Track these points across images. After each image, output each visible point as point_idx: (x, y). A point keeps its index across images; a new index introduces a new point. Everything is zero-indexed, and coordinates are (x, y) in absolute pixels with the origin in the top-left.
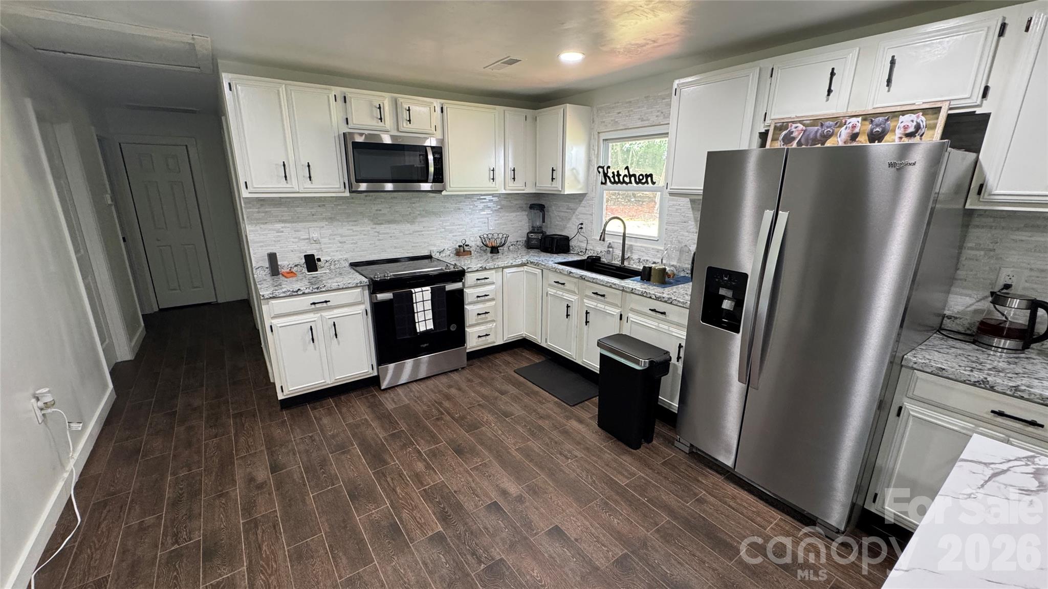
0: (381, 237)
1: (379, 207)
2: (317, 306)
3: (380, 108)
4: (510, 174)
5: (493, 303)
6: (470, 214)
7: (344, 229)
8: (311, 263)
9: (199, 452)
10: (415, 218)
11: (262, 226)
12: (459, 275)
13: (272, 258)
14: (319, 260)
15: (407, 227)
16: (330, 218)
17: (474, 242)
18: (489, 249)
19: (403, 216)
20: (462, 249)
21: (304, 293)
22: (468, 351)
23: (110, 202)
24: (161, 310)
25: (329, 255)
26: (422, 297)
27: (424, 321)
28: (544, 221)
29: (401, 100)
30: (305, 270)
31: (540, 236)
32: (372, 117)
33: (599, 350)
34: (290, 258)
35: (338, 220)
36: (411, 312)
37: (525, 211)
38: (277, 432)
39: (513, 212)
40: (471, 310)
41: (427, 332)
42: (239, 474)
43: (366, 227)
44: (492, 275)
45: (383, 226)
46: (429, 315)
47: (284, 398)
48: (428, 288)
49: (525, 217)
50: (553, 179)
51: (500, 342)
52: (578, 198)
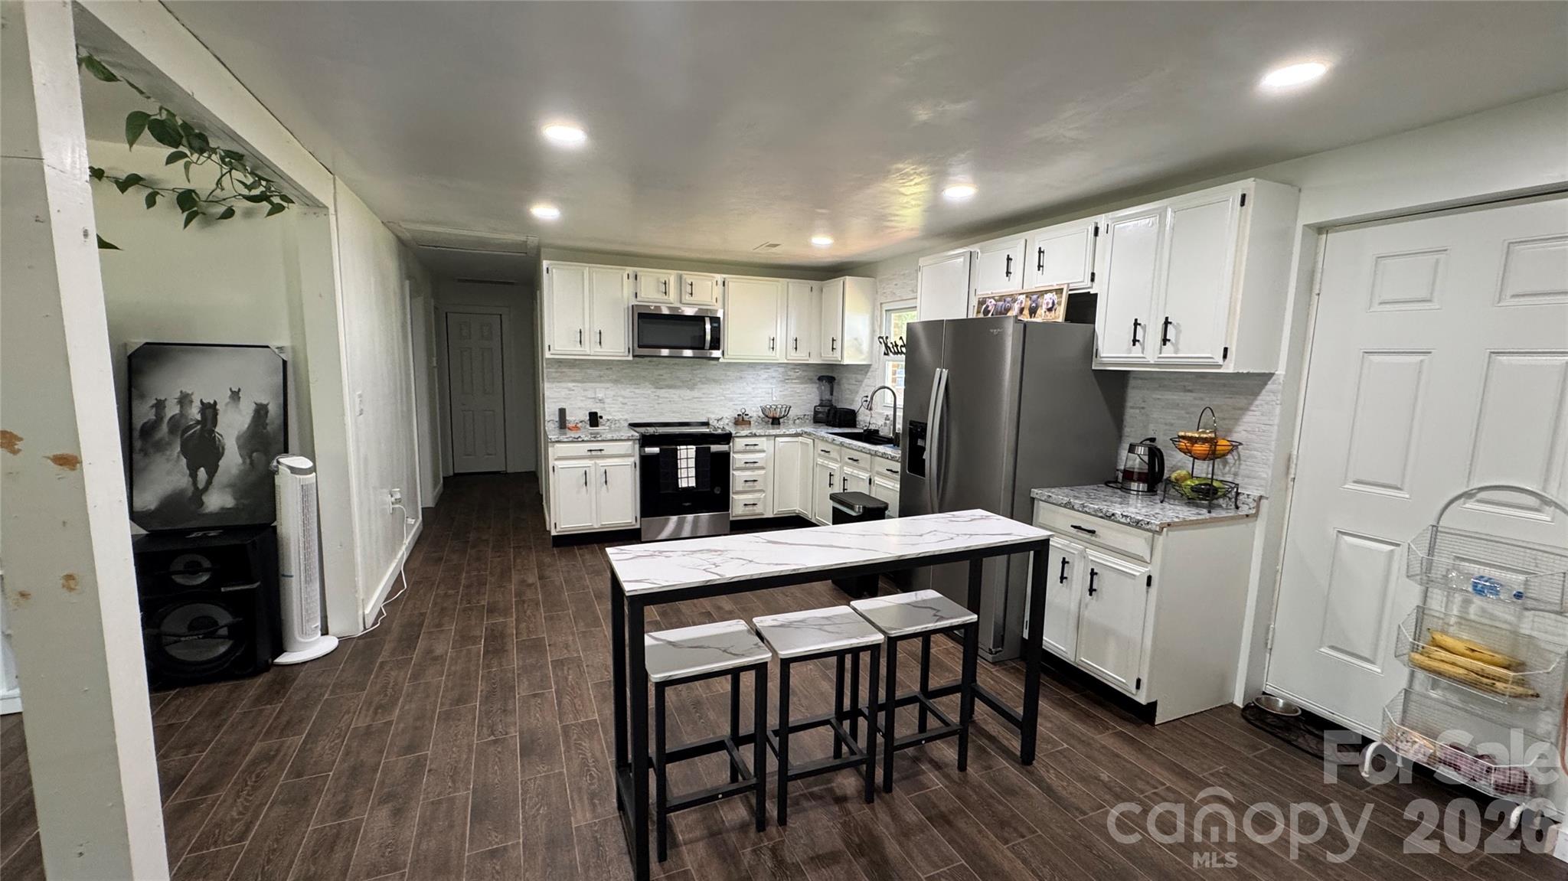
0: (660, 401)
1: (661, 372)
2: (594, 453)
3: (665, 283)
4: (791, 344)
5: (762, 472)
6: (753, 384)
7: (627, 391)
8: (594, 419)
9: (486, 564)
10: (695, 384)
11: (558, 384)
12: (726, 438)
13: (562, 412)
14: (601, 417)
15: (687, 393)
16: (616, 381)
17: (754, 412)
18: (771, 420)
19: (683, 382)
20: (741, 418)
21: (583, 441)
22: (731, 519)
23: (435, 364)
24: (456, 475)
25: (610, 414)
26: (687, 455)
27: (687, 477)
28: (832, 394)
29: (684, 276)
30: (588, 426)
31: (826, 409)
32: (658, 291)
33: (831, 504)
34: (577, 415)
35: (622, 383)
36: (675, 468)
37: (816, 383)
38: (547, 560)
39: (802, 383)
40: (738, 477)
41: (688, 489)
42: (515, 577)
43: (648, 391)
44: (762, 443)
45: (663, 390)
46: (692, 472)
47: (556, 534)
48: (694, 447)
49: (815, 390)
50: (833, 349)
51: (769, 515)
52: (864, 369)
